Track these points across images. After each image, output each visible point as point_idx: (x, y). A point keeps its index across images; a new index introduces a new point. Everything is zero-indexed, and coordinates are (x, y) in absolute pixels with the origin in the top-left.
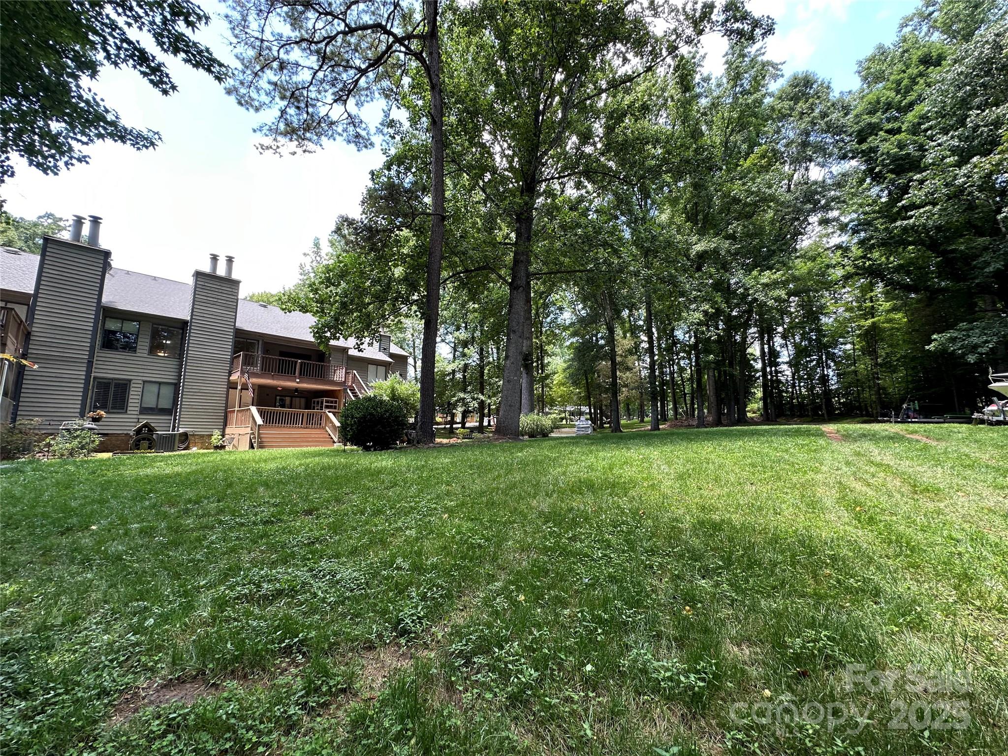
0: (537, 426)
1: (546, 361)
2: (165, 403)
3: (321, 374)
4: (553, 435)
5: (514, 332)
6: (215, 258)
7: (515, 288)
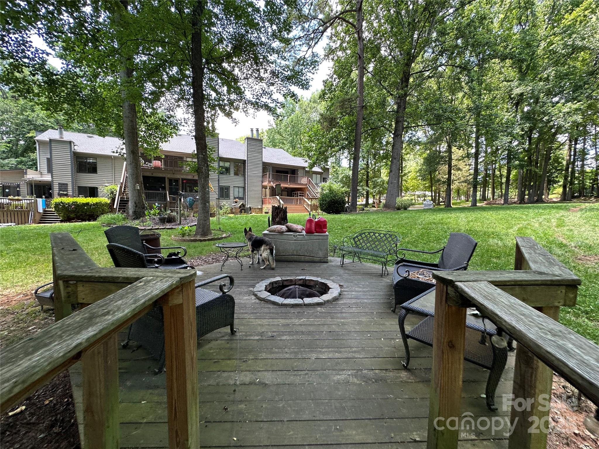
0: (402, 204)
1: (404, 165)
2: (241, 195)
3: (294, 180)
4: (410, 209)
5: (395, 159)
6: (252, 130)
7: (396, 136)
